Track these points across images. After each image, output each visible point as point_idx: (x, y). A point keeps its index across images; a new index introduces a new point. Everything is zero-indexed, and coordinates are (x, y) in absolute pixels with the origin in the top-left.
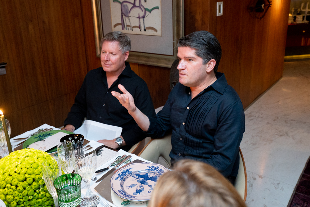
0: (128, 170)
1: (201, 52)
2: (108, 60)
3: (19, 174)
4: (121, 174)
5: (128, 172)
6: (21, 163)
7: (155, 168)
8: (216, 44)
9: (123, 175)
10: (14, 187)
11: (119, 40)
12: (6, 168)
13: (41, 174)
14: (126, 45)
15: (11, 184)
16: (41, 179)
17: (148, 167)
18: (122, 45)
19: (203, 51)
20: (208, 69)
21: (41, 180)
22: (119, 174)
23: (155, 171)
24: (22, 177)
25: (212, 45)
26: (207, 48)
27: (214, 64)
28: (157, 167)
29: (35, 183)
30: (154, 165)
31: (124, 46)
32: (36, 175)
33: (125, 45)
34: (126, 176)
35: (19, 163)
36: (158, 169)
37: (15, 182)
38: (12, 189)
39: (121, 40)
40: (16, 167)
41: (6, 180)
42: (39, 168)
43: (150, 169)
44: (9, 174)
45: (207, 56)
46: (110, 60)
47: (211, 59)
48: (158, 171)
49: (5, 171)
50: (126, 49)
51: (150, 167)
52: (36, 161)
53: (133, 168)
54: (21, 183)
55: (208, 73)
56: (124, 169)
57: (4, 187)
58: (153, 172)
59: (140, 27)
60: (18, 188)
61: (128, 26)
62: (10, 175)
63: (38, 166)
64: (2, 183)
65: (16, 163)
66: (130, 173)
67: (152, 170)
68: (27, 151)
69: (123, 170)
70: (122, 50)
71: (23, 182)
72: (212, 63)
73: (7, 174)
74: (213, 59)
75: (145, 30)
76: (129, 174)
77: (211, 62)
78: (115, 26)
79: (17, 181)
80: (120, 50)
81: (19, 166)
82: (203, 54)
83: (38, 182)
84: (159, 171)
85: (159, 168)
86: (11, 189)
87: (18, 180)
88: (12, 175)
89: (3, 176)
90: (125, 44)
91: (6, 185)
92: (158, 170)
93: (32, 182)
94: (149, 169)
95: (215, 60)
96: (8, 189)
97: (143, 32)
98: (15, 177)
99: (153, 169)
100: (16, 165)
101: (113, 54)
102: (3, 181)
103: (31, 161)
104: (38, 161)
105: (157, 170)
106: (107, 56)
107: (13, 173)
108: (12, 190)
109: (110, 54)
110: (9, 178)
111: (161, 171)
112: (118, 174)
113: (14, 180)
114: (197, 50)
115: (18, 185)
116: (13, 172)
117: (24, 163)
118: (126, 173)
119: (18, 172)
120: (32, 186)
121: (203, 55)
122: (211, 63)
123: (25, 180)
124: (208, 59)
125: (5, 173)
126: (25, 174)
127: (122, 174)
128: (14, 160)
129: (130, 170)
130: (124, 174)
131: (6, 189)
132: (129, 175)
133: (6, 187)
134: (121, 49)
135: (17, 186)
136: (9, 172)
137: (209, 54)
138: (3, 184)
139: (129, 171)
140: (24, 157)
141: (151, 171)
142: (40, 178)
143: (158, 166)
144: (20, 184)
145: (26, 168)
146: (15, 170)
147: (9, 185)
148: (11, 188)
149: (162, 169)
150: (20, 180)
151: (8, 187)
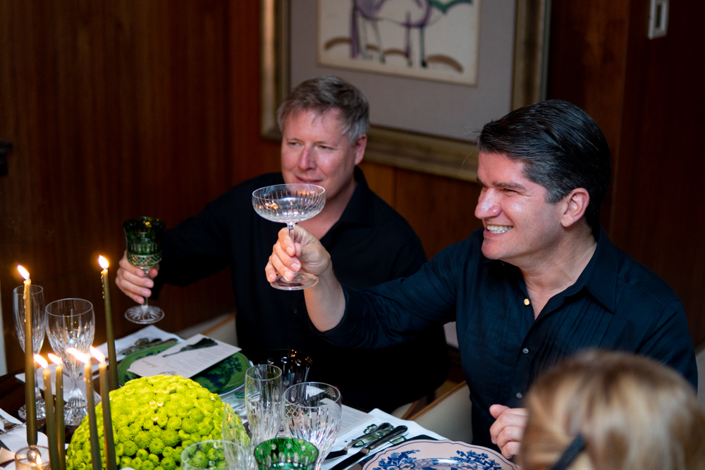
0: (404, 455)
1: (542, 170)
2: (312, 165)
3: (164, 428)
4: (386, 461)
5: (404, 459)
6: (164, 406)
7: (478, 458)
8: (587, 143)
9: (392, 464)
10: (154, 457)
11: (339, 105)
12: (134, 413)
13: (210, 436)
14: (360, 118)
15: (148, 450)
16: (212, 447)
17: (458, 452)
18: (350, 119)
19: (548, 168)
20: (565, 216)
21: (212, 449)
22: (382, 462)
23: (478, 463)
24: (171, 437)
25: (576, 146)
26: (561, 157)
27: (583, 202)
28: (483, 455)
29: (199, 455)
30: (473, 450)
31: (354, 121)
32: (202, 436)
33: (357, 118)
34: (399, 467)
35: (161, 405)
36: (486, 459)
37: (157, 446)
38: (151, 461)
39: (346, 102)
40: (156, 412)
41: (136, 438)
42: (206, 421)
43: (464, 457)
44: (142, 427)
45: (561, 179)
46: (316, 165)
47: (575, 188)
48: (484, 464)
49: (131, 418)
50: (360, 130)
51: (463, 454)
52: (196, 405)
53: (419, 451)
54: (170, 449)
55: (567, 229)
56: (395, 451)
57: (133, 453)
58: (472, 465)
59: (407, 54)
60: (164, 461)
61: (370, 47)
62: (143, 429)
63: (203, 417)
64: (129, 445)
65: (153, 405)
66: (411, 463)
67: (468, 462)
68: (171, 381)
69: (392, 452)
70: (350, 134)
71: (174, 447)
72: (578, 199)
73: (137, 426)
74: (579, 187)
75: (424, 64)
76: (408, 464)
77: (575, 195)
78: (329, 45)
79: (161, 444)
80: (344, 135)
81: (162, 411)
82: (549, 175)
83: (206, 453)
84: (487, 464)
85: (487, 457)
86: (148, 461)
87: (164, 442)
88: (148, 430)
89: (130, 430)
90: (359, 114)
91: (137, 451)
92: (486, 462)
93: (195, 453)
94: (460, 457)
95: (588, 190)
96: (143, 461)
97: (417, 70)
98: (155, 434)
99: (473, 459)
100: (155, 408)
101: (324, 147)
102: (130, 439)
103: (187, 403)
104: (201, 406)
105: (483, 461)
106: (309, 156)
107: (149, 425)
108: (151, 464)
109: (316, 148)
110: (143, 436)
111: (491, 466)
112: (380, 459)
113: (154, 441)
114: (531, 163)
115: (164, 454)
116: (152, 424)
117: (171, 406)
118: (401, 462)
119: (162, 424)
120: (194, 459)
121: (547, 178)
122: (575, 199)
123: (179, 444)
124: (564, 189)
125: (133, 423)
126: (178, 430)
127: (389, 463)
128: (147, 397)
129: (409, 456)
130: (395, 463)
131: (137, 459)
132: (407, 467)
133: (137, 455)
134: (349, 131)
135: (161, 456)
136: (142, 421)
137: (568, 176)
138: (130, 448)
139: (407, 457)
140: (167, 392)
141: (466, 464)
142: (210, 445)
143: (485, 453)
144: (167, 451)
145: (179, 419)
146: (155, 420)
147: (143, 452)
148: (147, 459)
149: (496, 462)
150: (169, 443)
151: (141, 455)
